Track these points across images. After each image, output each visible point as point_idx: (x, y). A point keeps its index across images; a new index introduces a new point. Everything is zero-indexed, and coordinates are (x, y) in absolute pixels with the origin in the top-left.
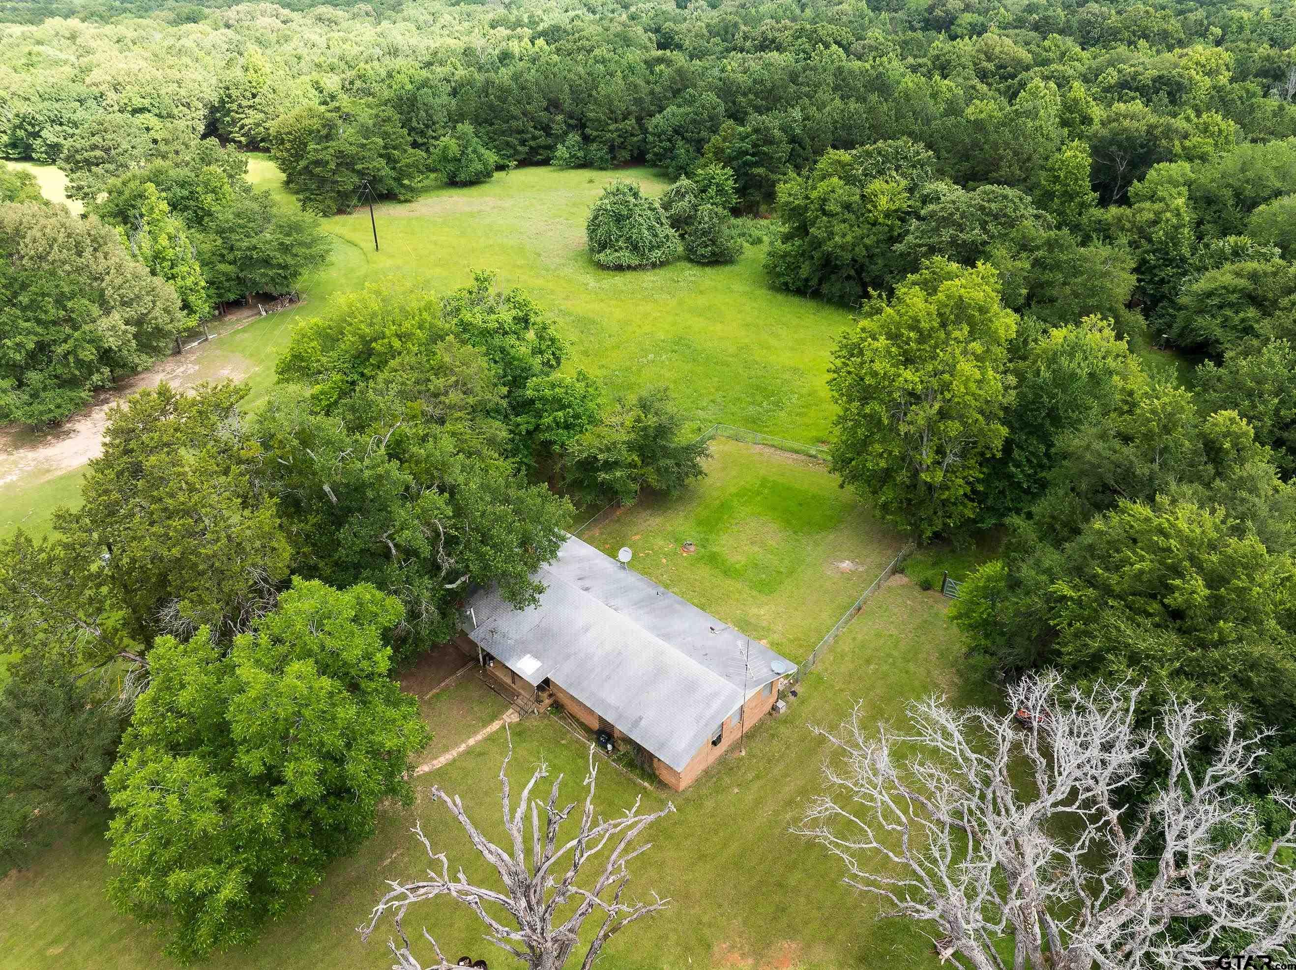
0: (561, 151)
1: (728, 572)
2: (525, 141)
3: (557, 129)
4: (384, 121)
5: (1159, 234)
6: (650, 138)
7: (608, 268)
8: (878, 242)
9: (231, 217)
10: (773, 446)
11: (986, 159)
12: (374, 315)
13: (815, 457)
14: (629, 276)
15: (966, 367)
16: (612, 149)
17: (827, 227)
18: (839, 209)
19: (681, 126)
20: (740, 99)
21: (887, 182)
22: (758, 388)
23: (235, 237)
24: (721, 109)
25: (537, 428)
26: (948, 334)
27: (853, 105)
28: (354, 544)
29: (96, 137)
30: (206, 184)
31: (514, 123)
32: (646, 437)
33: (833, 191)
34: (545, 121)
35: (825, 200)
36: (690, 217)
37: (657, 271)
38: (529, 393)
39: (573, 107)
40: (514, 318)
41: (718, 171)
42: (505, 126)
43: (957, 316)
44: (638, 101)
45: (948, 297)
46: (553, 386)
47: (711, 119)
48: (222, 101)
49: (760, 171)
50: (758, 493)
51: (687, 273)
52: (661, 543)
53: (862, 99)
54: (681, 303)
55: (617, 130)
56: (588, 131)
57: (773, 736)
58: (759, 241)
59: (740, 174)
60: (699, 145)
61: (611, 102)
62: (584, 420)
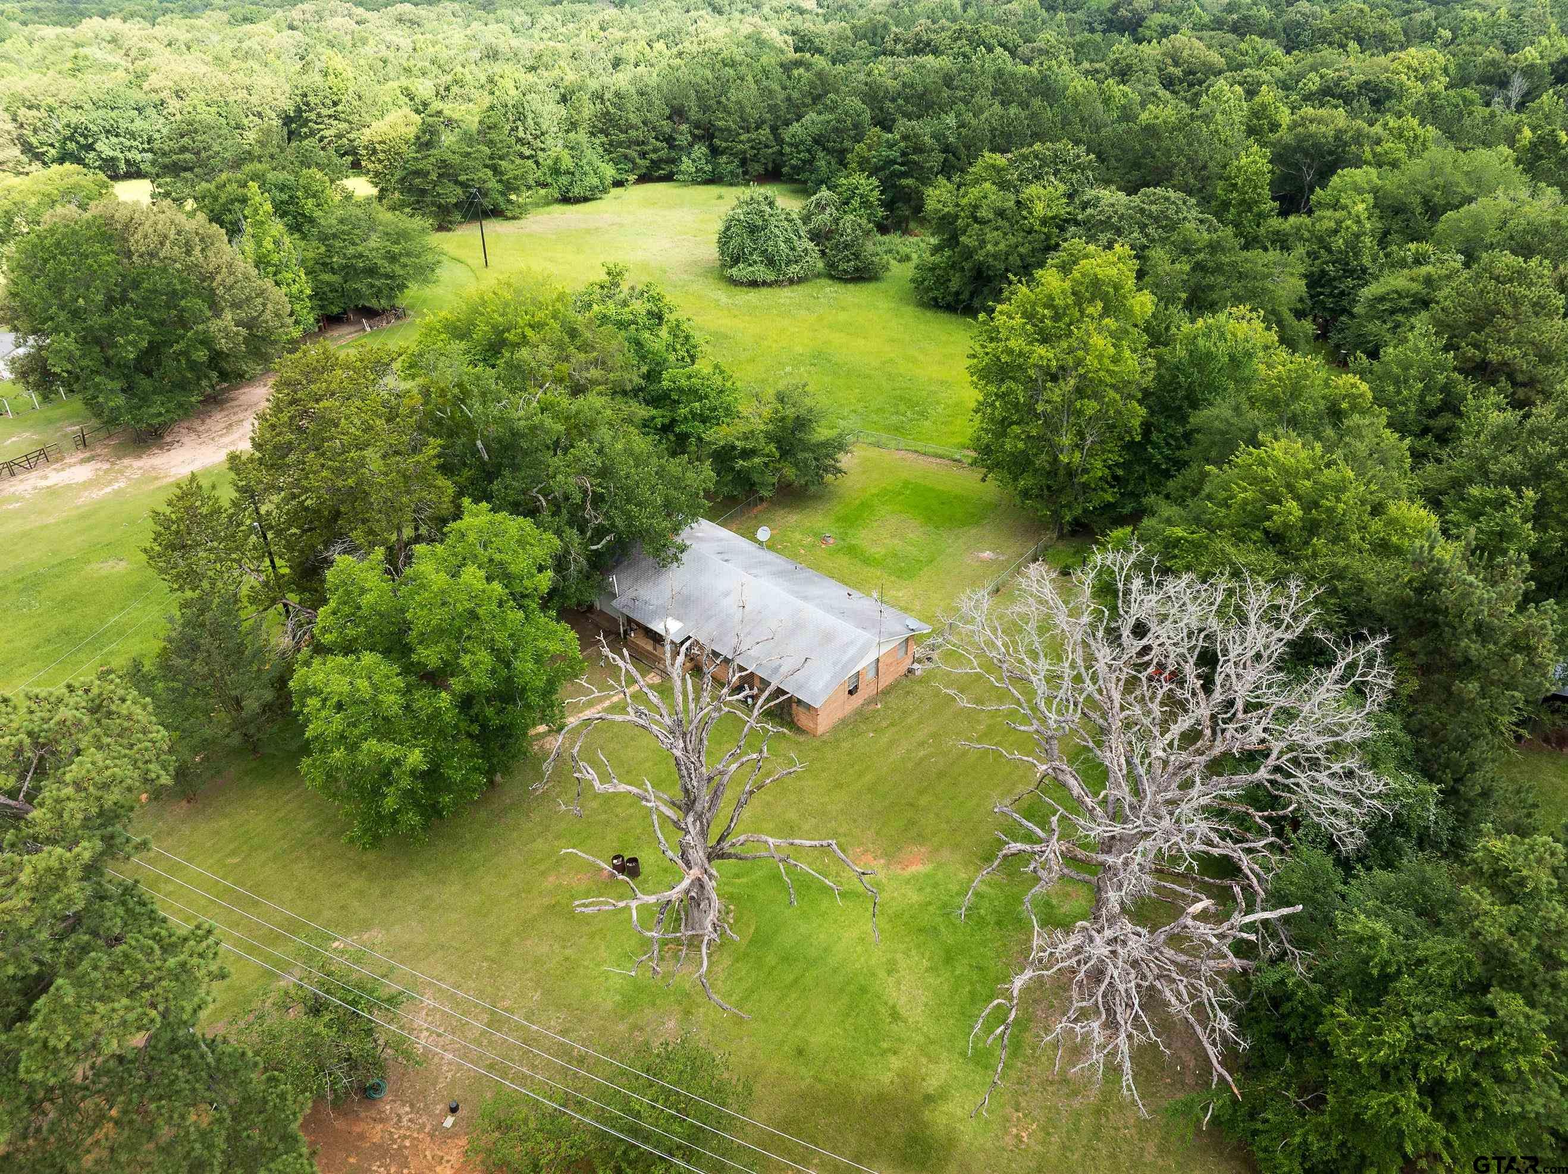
0: (687, 164)
1: (867, 561)
2: (644, 154)
3: (683, 140)
4: (489, 128)
5: (1338, 243)
6: (787, 149)
7: (742, 284)
8: (1033, 250)
9: (335, 222)
10: (916, 451)
11: (1158, 168)
12: (507, 305)
13: (959, 461)
14: (765, 291)
15: (1099, 341)
16: (743, 162)
17: (978, 235)
18: (991, 216)
19: (821, 135)
20: (888, 104)
21: (1044, 187)
22: (902, 399)
23: (338, 244)
24: (867, 115)
25: (673, 421)
26: (1082, 312)
27: (1013, 110)
28: (507, 495)
29: (186, 139)
30: (306, 189)
31: (633, 133)
32: (784, 429)
33: (985, 197)
34: (668, 130)
35: (976, 207)
36: (831, 231)
37: (795, 287)
38: (665, 384)
39: (700, 116)
40: (649, 312)
41: (863, 181)
42: (623, 137)
43: (1092, 294)
44: (773, 109)
45: (1083, 275)
46: (689, 377)
47: (856, 126)
48: (299, 110)
49: (909, 181)
50: (900, 494)
51: (828, 290)
52: (799, 537)
53: (1024, 105)
54: (821, 319)
55: (749, 141)
56: (717, 142)
57: (908, 693)
58: (908, 258)
59: (886, 186)
60: (841, 157)
61: (742, 109)
62: (721, 412)
